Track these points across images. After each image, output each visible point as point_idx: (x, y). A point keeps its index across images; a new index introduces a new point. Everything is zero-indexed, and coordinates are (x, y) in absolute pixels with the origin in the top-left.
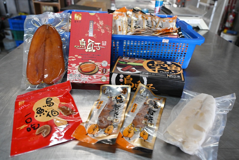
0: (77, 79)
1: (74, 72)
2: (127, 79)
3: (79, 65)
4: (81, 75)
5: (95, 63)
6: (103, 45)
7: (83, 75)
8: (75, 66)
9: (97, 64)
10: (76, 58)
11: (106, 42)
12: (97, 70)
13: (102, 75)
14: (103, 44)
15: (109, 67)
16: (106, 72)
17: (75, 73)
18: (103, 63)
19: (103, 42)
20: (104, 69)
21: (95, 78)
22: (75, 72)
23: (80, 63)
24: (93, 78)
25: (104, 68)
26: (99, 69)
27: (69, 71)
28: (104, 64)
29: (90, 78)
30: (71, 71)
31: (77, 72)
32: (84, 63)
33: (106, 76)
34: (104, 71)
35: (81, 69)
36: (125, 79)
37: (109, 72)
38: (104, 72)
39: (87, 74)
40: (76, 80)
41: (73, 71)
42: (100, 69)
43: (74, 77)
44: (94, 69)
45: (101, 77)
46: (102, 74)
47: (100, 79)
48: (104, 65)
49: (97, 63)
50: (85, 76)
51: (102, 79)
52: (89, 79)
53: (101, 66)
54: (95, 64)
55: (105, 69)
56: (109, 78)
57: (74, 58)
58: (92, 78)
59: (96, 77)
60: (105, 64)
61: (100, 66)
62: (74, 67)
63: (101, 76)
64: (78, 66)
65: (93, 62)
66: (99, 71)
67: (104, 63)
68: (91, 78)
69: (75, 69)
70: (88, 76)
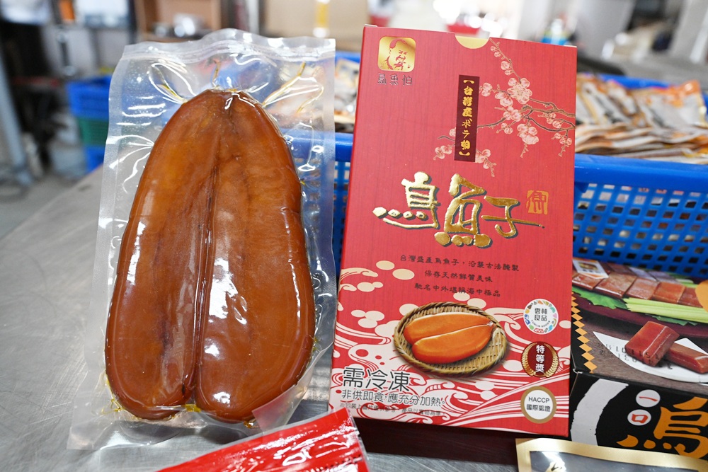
0: (386, 402)
1: (370, 358)
2: (673, 418)
3: (399, 316)
4: (412, 375)
5: (490, 312)
6: (531, 210)
7: (419, 378)
8: (380, 323)
9: (499, 319)
10: (385, 276)
11: (545, 194)
12: (501, 352)
13: (530, 380)
14: (532, 203)
15: (567, 337)
16: (548, 364)
17: (377, 362)
18: (531, 314)
19: (533, 195)
20: (540, 349)
21: (488, 395)
22: (378, 357)
23: (406, 309)
24: (478, 398)
25: (539, 340)
26: (508, 346)
27: (344, 352)
28: (537, 318)
29: (461, 396)
30: (352, 353)
31: (387, 360)
32: (427, 308)
33: (553, 389)
34: (540, 358)
35: (410, 345)
36: (666, 414)
37: (565, 366)
38: (540, 367)
39: (445, 371)
40: (381, 407)
41: (363, 353)
42: (516, 349)
43: (371, 386)
44: (480, 345)
46: (525, 375)
47: (515, 405)
48: (540, 323)
49: (497, 313)
50: (431, 382)
51: (529, 407)
52: (454, 401)
53: (524, 332)
54: (488, 319)
55: (546, 348)
56: (564, 400)
57: (371, 280)
58: (471, 396)
59: (494, 390)
60: (544, 319)
61: (517, 327)
62: (372, 330)
63: (521, 387)
64: (395, 324)
65: (479, 303)
66: (508, 355)
67: (537, 310)
68: (466, 396)
69: (375, 342)
70: (450, 385)
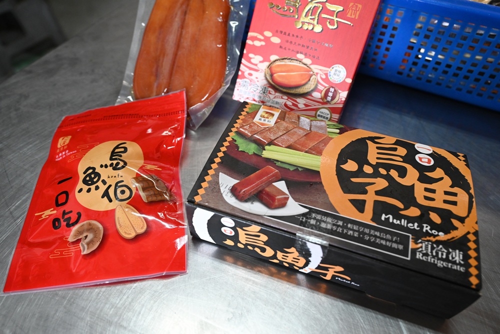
0: (256, 98)
1: (253, 77)
3: (270, 61)
4: (270, 89)
5: (313, 67)
6: (349, 16)
7: (273, 92)
8: (260, 62)
9: (316, 71)
10: (267, 39)
11: (360, 6)
12: (312, 87)
13: (323, 104)
14: (351, 11)
15: (348, 87)
16: (333, 98)
17: (256, 80)
18: (333, 71)
19: (353, 6)
20: (332, 90)
21: (301, 106)
22: (257, 78)
23: (273, 58)
24: (296, 106)
25: (332, 85)
26: (317, 85)
27: (243, 73)
28: (335, 74)
29: (289, 103)
30: (246, 74)
32: (283, 59)
33: (332, 110)
34: (330, 94)
35: (272, 75)
37: (341, 101)
38: (329, 99)
39: (285, 90)
40: (254, 100)
41: (250, 74)
42: (320, 87)
43: (252, 90)
44: (303, 82)
45: (316, 110)
46: (321, 100)
47: (313, 113)
48: (336, 77)
49: (315, 68)
50: (277, 94)
51: (319, 116)
52: (286, 105)
53: (326, 80)
54: (310, 70)
55: (335, 90)
57: (260, 40)
58: (294, 105)
59: (305, 104)
60: (338, 76)
61: (324, 77)
62: (256, 65)
63: (318, 106)
64: (267, 64)
65: (308, 61)
66: (316, 89)
67: (336, 70)
68: (291, 104)
69: (257, 70)
70: (286, 97)
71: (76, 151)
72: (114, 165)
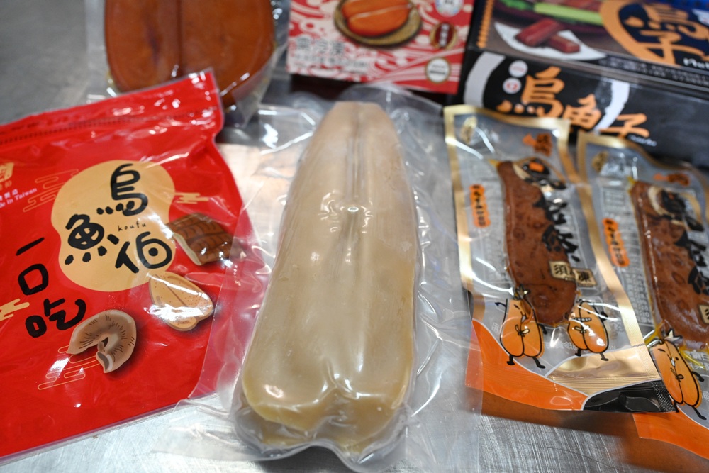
0: (327, 64)
2: (537, 86)
4: (346, 44)
9: (415, 2)
12: (414, 29)
13: (434, 51)
15: (468, 19)
16: (449, 39)
17: (321, 34)
20: (445, 27)
21: (401, 62)
22: (322, 29)
24: (394, 63)
25: (445, 20)
26: (420, 25)
27: (296, 25)
28: (446, 2)
29: (382, 62)
30: (303, 25)
31: (328, 31)
33: (450, 59)
34: (444, 35)
35: (346, 20)
36: (530, 82)
37: (462, 42)
38: (443, 42)
39: (372, 42)
40: (323, 67)
41: (310, 26)
42: (427, 27)
44: (399, 22)
45: (425, 64)
46: (431, 47)
47: (421, 70)
48: (448, 7)
50: (360, 50)
51: (431, 72)
52: (377, 65)
53: (434, 14)
54: (409, 1)
55: (450, 27)
56: (457, 68)
58: (390, 62)
59: (407, 59)
60: (452, 3)
61: (430, 9)
62: (317, 8)
63: (426, 56)
66: (420, 31)
68: (386, 62)
69: (319, 16)
70: (374, 53)
71: (35, 190)
72: (125, 208)
